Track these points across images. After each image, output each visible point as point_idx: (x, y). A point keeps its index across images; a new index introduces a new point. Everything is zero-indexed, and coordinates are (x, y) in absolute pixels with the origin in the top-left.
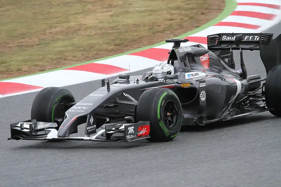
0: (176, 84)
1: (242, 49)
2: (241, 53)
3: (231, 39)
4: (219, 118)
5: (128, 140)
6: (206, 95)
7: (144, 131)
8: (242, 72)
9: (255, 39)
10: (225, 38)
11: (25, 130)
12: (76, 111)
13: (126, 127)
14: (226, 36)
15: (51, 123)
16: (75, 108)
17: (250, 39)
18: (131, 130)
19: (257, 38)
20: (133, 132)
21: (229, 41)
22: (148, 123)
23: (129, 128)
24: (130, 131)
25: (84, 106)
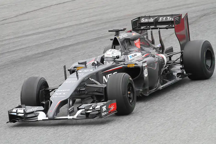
0: (123, 65)
1: (160, 28)
2: (159, 31)
3: (149, 20)
4: (155, 88)
5: (103, 117)
6: (148, 72)
7: (112, 107)
8: (161, 46)
9: (168, 20)
10: (144, 20)
11: (20, 115)
12: (59, 97)
13: (101, 107)
14: (144, 19)
15: (38, 107)
16: (57, 94)
17: (164, 20)
18: (104, 108)
19: (169, 19)
20: (106, 110)
21: (148, 22)
22: (114, 101)
23: (103, 107)
24: (103, 110)
25: (64, 92)
